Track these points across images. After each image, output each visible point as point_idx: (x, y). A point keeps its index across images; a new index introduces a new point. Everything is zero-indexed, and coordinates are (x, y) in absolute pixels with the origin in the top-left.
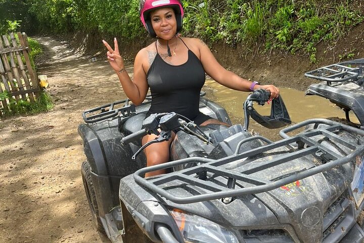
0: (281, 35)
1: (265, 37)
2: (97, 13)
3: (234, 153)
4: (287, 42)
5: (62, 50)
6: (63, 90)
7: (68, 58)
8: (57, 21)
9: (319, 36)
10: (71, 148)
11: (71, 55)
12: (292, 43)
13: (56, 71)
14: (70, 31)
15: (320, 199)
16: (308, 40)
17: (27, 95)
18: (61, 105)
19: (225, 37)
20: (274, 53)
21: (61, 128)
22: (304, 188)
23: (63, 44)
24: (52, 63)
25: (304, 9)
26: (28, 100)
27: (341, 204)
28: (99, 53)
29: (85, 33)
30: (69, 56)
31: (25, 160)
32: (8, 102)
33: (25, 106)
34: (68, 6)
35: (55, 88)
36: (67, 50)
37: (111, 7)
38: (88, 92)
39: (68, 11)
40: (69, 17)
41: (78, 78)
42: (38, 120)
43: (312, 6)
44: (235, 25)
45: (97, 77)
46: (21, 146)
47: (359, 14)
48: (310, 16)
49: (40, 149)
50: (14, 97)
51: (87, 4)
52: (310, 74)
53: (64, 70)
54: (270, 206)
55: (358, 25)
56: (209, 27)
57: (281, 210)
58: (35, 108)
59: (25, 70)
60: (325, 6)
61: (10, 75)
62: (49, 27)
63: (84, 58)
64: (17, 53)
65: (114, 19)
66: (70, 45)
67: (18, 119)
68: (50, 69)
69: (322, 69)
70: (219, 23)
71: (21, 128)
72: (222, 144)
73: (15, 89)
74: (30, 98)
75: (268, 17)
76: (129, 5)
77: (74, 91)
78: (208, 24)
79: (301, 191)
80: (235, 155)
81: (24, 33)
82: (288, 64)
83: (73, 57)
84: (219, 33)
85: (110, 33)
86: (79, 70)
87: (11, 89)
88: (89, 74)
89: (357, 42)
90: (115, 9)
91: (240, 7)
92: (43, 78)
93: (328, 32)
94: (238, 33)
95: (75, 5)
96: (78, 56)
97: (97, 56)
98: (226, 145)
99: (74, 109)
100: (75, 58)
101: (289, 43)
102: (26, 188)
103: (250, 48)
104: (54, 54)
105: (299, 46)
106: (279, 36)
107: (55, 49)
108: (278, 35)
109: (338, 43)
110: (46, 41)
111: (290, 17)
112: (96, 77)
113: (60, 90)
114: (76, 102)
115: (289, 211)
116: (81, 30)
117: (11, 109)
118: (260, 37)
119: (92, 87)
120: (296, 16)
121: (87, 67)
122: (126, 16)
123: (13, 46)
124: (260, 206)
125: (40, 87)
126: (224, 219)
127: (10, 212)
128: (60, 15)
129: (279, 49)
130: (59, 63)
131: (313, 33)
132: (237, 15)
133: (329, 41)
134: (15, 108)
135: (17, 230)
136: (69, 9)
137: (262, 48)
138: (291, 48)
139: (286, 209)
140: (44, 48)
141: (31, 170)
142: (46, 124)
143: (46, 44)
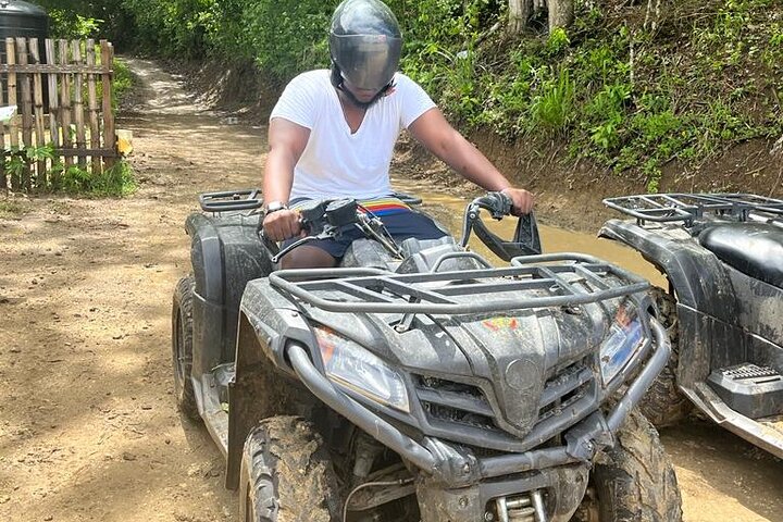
0: (600, 134)
1: (571, 134)
2: (257, 32)
3: (430, 269)
4: (611, 149)
5: (171, 92)
6: (159, 165)
7: (181, 109)
8: (174, 35)
9: (669, 149)
10: (155, 268)
11: (187, 104)
12: (619, 155)
13: (151, 127)
14: (195, 58)
15: (541, 352)
16: (649, 153)
17: (89, 158)
18: (151, 190)
19: (495, 121)
20: (582, 166)
21: (143, 230)
22: (520, 333)
23: (175, 80)
24: (146, 112)
25: (650, 95)
26: (89, 169)
27: (578, 374)
28: (243, 110)
29: (226, 67)
30: (182, 104)
31: (63, 274)
32: (49, 165)
33: (80, 179)
34: (203, 8)
35: (143, 159)
36: (181, 93)
37: (288, 26)
38: (209, 176)
39: (201, 18)
40: (200, 29)
41: (192, 148)
42: (100, 209)
43: (666, 93)
44: (517, 103)
45: (233, 154)
46: (60, 249)
47: (748, 122)
48: (660, 109)
49: (95, 260)
50: (62, 158)
51: (241, 13)
52: (613, 201)
53: (167, 129)
54: (463, 347)
55: (743, 141)
56: (467, 97)
57: (477, 355)
58: (99, 187)
59: (97, 111)
60: (688, 98)
61: (67, 114)
62: (156, 43)
63: (211, 113)
64: (91, 76)
65: (289, 49)
66: (189, 85)
67: (61, 201)
68: (140, 122)
69: (637, 199)
70: (489, 92)
71: (65, 218)
72: (417, 256)
73: (67, 144)
74: (93, 166)
75: (583, 99)
76: (323, 30)
77: (182, 169)
78: (467, 91)
79: (514, 335)
80: (431, 273)
81: (110, 44)
82: (605, 191)
83: (190, 108)
84: (484, 111)
85: (275, 75)
86: (197, 135)
87: (61, 144)
88: (216, 144)
89: (737, 173)
90: (295, 31)
91: (533, 71)
92: (124, 135)
93: (688, 145)
94: (521, 119)
95: (216, 9)
96: (200, 109)
97: (240, 116)
98: (421, 259)
99: (174, 202)
100: (194, 112)
101: (613, 152)
102: (57, 319)
103: (539, 150)
104: (153, 95)
105: (631, 161)
106: (596, 137)
107: (158, 86)
108: (594, 133)
109: (703, 169)
110: (142, 68)
111: (622, 105)
112: (229, 153)
113: (153, 163)
114: (180, 190)
115: (490, 358)
116: (219, 59)
117: (52, 180)
118: (561, 134)
119: (219, 168)
120: (634, 105)
121: (215, 130)
122: (315, 48)
123: (85, 63)
124: (448, 343)
125: (117, 149)
126: (390, 352)
127: (21, 356)
128: (183, 22)
129: (593, 160)
130: (161, 115)
131: (660, 142)
132: (526, 84)
133: (687, 163)
134: (60, 180)
135: (30, 387)
136: (203, 16)
137: (562, 154)
138: (616, 163)
139: (486, 355)
140: (135, 80)
141: (72, 294)
142: (114, 218)
143: (142, 73)
